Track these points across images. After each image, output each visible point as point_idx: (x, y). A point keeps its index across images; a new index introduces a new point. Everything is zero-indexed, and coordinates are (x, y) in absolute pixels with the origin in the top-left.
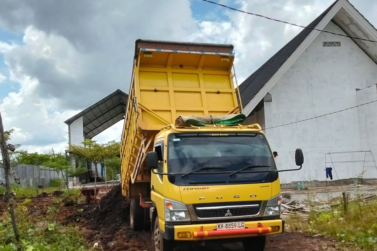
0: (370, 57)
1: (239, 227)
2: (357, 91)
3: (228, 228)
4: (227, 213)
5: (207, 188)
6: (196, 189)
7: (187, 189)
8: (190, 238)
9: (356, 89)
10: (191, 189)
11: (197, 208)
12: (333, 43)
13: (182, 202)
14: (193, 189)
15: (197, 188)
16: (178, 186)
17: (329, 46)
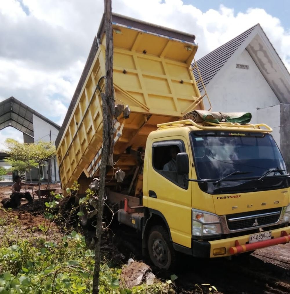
0: (267, 82)
1: (267, 237)
2: (257, 110)
3: (258, 240)
4: (255, 222)
5: (239, 196)
6: (229, 198)
7: (220, 198)
8: (224, 254)
9: (257, 108)
10: (224, 198)
11: (229, 219)
12: (243, 66)
13: (215, 214)
14: (226, 198)
15: (230, 196)
16: (211, 195)
17: (240, 68)
